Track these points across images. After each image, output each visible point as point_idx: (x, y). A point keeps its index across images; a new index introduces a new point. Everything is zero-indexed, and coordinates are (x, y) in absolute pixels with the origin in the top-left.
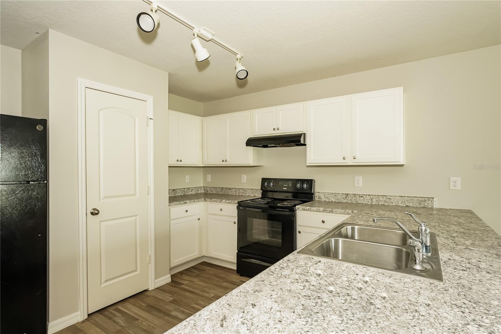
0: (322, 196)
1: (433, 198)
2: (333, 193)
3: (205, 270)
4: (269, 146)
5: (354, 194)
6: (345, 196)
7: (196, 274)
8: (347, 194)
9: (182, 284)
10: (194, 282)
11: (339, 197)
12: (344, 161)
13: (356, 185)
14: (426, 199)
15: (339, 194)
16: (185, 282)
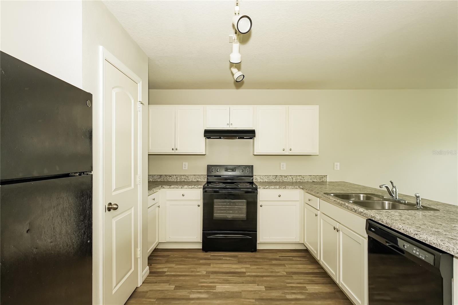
0: (258, 178)
1: (327, 175)
2: (266, 176)
3: (169, 256)
4: (211, 137)
5: (281, 176)
6: (275, 177)
7: (166, 261)
8: (276, 176)
9: (165, 272)
10: (173, 267)
11: (271, 178)
12: (283, 152)
13: (282, 169)
14: (323, 176)
15: (271, 175)
16: (165, 270)
